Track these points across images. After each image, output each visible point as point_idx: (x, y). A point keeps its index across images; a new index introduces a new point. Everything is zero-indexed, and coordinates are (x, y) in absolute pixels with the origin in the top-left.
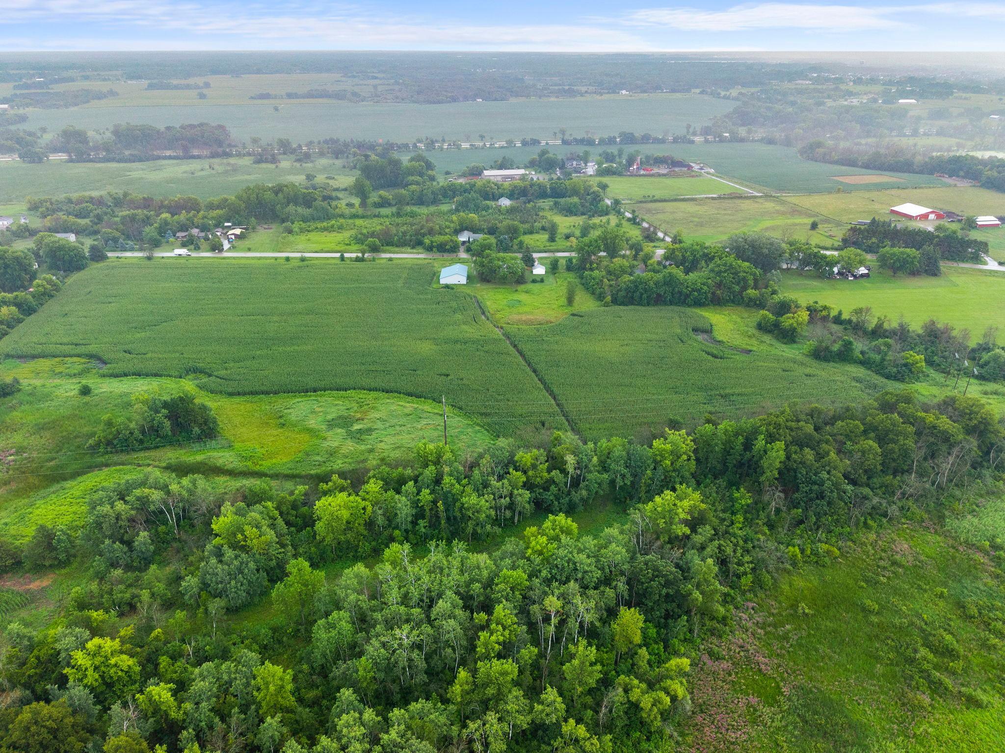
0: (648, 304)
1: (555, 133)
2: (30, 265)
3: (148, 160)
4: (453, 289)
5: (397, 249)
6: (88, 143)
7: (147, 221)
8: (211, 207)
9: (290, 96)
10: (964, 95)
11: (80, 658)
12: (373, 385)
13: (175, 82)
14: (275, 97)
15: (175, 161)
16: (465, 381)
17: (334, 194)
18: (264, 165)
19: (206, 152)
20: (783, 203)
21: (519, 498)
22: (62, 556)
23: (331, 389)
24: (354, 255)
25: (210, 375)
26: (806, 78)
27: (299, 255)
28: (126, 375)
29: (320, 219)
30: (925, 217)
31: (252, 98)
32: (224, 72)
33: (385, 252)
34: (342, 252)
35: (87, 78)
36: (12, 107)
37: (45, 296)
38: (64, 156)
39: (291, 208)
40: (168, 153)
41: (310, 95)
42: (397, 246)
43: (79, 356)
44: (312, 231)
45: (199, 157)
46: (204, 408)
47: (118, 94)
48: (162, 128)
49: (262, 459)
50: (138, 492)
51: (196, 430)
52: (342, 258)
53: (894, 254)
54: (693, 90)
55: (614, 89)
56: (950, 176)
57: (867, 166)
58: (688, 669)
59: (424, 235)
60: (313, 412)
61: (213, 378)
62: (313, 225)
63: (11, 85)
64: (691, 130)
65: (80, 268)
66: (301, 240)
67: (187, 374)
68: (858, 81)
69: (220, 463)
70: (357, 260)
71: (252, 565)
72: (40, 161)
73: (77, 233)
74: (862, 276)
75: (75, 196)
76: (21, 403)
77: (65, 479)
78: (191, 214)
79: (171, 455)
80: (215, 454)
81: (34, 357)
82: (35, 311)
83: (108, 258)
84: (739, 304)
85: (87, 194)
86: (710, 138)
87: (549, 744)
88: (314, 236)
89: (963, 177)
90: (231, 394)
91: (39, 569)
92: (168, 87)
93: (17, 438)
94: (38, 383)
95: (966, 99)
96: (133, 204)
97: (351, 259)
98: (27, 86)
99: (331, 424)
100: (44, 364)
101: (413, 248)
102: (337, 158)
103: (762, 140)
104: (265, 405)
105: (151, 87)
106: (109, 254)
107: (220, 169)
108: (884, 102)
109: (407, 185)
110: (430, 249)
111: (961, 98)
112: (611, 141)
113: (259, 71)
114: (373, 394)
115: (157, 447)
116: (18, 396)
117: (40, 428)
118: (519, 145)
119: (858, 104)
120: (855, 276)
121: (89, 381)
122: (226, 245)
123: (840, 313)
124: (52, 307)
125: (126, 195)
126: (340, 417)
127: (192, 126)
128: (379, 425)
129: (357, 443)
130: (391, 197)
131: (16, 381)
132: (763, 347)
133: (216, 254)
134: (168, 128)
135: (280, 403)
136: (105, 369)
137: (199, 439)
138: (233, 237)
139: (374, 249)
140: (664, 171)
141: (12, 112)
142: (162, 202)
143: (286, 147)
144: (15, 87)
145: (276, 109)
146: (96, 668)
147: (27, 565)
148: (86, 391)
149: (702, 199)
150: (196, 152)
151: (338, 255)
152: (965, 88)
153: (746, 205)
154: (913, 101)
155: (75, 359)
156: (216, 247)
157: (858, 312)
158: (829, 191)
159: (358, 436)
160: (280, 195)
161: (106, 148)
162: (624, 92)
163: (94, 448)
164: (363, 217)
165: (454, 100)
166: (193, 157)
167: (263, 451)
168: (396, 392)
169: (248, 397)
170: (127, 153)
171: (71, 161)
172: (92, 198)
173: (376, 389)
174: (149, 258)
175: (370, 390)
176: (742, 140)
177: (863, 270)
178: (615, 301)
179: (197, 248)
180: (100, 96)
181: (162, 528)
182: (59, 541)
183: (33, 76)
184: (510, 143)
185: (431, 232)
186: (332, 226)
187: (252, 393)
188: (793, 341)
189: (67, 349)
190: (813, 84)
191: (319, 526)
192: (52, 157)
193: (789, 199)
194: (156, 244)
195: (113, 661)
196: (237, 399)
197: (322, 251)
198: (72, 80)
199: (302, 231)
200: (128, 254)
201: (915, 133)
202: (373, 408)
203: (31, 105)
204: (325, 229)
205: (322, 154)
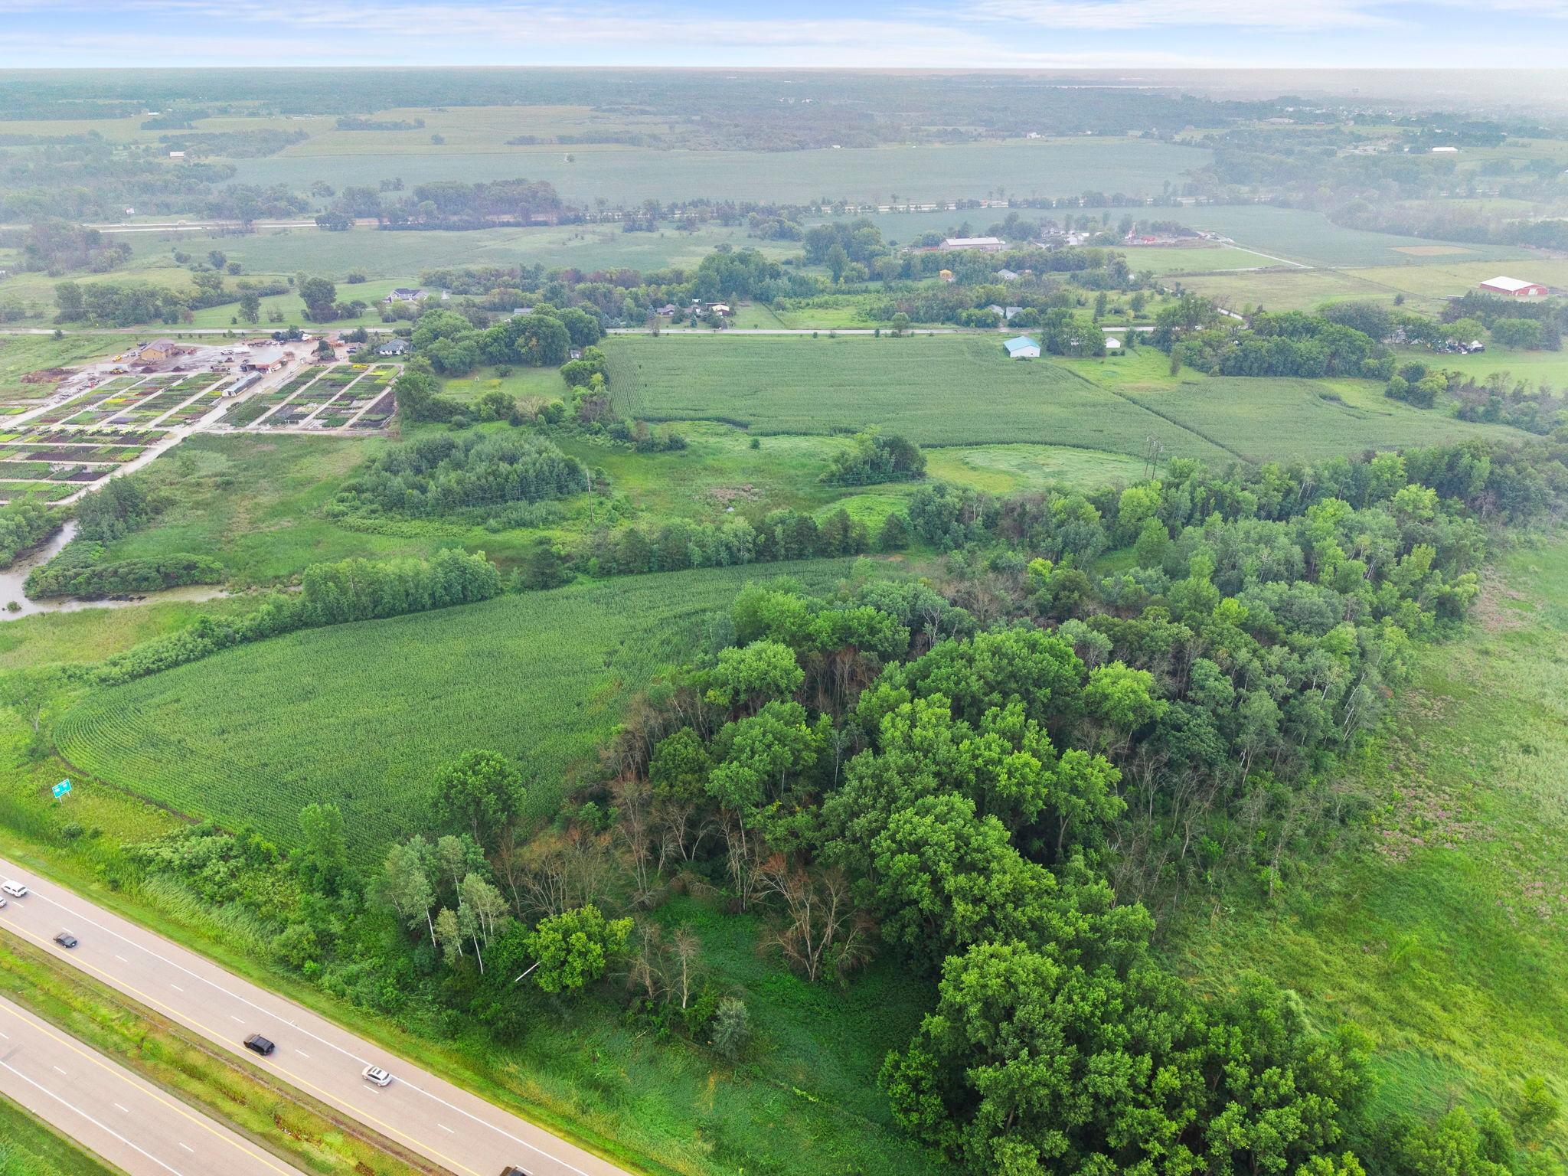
0: (1258, 375)
1: (991, 193)
3: (483, 226)
4: (1034, 361)
5: (925, 325)
10: (1521, 141)
14: (543, 142)
18: (641, 234)
20: (1345, 277)
24: (889, 331)
26: (1281, 114)
28: (775, 433)
30: (1524, 291)
33: (913, 328)
34: (874, 329)
38: (376, 223)
42: (923, 322)
43: (706, 419)
44: (804, 308)
52: (877, 335)
53: (1513, 325)
54: (1130, 133)
55: (1016, 130)
56: (1539, 247)
57: (1425, 235)
60: (993, 460)
62: (802, 301)
64: (1170, 189)
68: (1360, 119)
70: (895, 335)
72: (344, 228)
74: (1476, 350)
83: (607, 334)
84: (1355, 376)
86: (1203, 199)
89: (1555, 248)
91: (891, 549)
95: (1523, 146)
97: (886, 335)
99: (1020, 468)
100: (679, 426)
103: (1272, 202)
106: (606, 330)
108: (1411, 151)
110: (965, 324)
111: (1515, 145)
112: (1073, 203)
115: (880, 482)
118: (953, 208)
119: (1374, 153)
120: (1469, 351)
123: (1473, 381)
132: (1400, 411)
134: (479, 186)
136: (752, 429)
137: (914, 477)
138: (721, 313)
140: (1173, 241)
148: (755, 445)
149: (1243, 273)
151: (872, 332)
152: (1519, 131)
153: (1299, 279)
154: (1453, 149)
155: (706, 422)
157: (1494, 377)
158: (1395, 264)
159: (1057, 476)
162: (1034, 135)
163: (829, 484)
165: (802, 146)
171: (384, 228)
174: (656, 335)
176: (1245, 202)
177: (1476, 344)
178: (1222, 372)
179: (694, 325)
184: (942, 205)
185: (961, 305)
186: (827, 303)
188: (1430, 406)
190: (1296, 123)
192: (361, 223)
193: (1350, 273)
199: (794, 308)
201: (1471, 195)
203: (212, 151)
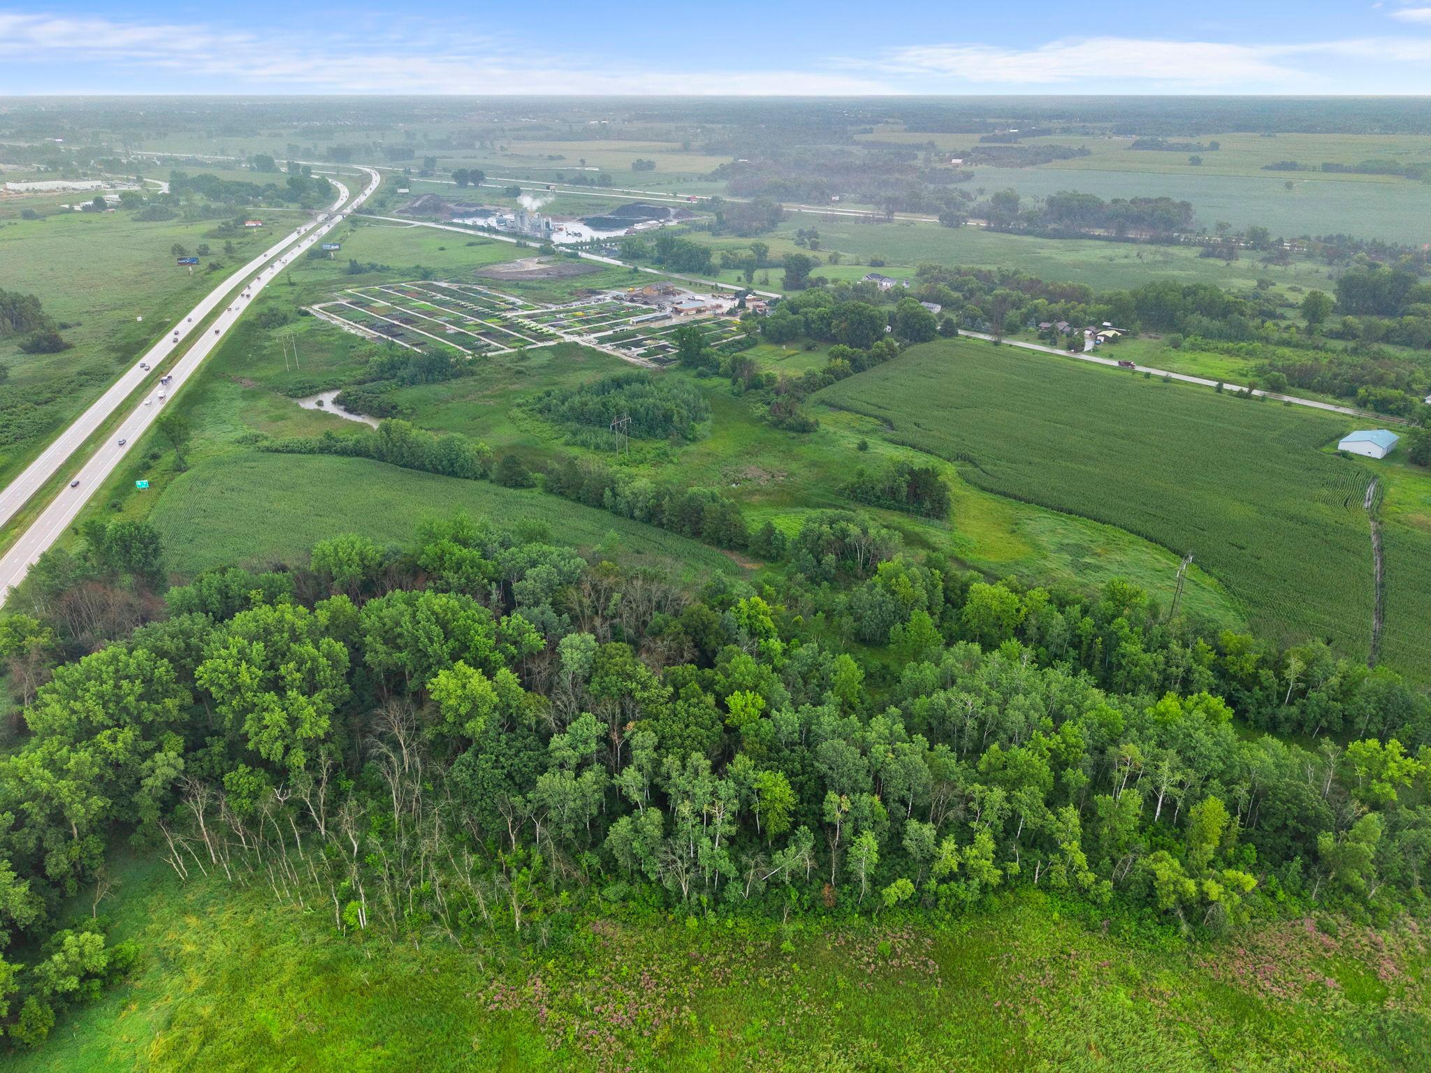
2: (882, 327)
3: (1071, 237)
4: (1351, 459)
5: (1310, 394)
6: (1016, 210)
7: (1017, 305)
8: (1099, 300)
9: (1327, 168)
11: (742, 603)
12: (1139, 528)
13: (1173, 140)
14: (1302, 168)
15: (1103, 243)
16: (1261, 562)
17: (1279, 311)
18: (1212, 261)
19: (1146, 236)
21: (1196, 675)
22: (774, 552)
23: (1089, 517)
24: (1236, 388)
25: (976, 466)
27: (1163, 374)
28: (903, 444)
29: (1229, 338)
31: (1267, 168)
32: (1252, 129)
33: (1289, 394)
34: (1221, 382)
35: (1066, 131)
36: (965, 163)
37: (881, 358)
38: (983, 224)
39: (1195, 318)
40: (1098, 232)
41: (1363, 169)
42: (1314, 391)
43: (876, 417)
44: (1208, 350)
45: (1133, 241)
46: (944, 487)
47: (1089, 153)
48: (1107, 200)
49: (971, 551)
50: (843, 524)
51: (927, 504)
52: (1219, 389)
58: (1248, 889)
59: (1363, 383)
60: (1053, 531)
61: (976, 470)
62: (1213, 343)
63: (977, 137)
65: (924, 340)
66: (1183, 359)
67: (956, 459)
69: (932, 540)
70: (1240, 395)
71: (891, 606)
72: (957, 226)
73: (945, 305)
75: (964, 267)
76: (811, 441)
77: (808, 506)
78: (1069, 305)
79: (896, 518)
80: (932, 531)
81: (841, 408)
82: (864, 370)
83: (957, 335)
85: (977, 267)
87: (1046, 854)
88: (1205, 358)
90: (984, 489)
91: (757, 556)
92: (1159, 147)
93: (794, 466)
94: (832, 429)
96: (1018, 285)
97: (1231, 392)
98: (995, 139)
99: (1062, 548)
100: (846, 416)
101: (1339, 397)
102: (1330, 264)
104: (1009, 509)
105: (1137, 145)
106: (961, 332)
107: (1148, 257)
109: (1402, 315)
110: (1362, 404)
113: (1310, 129)
114: (1133, 537)
115: (889, 508)
116: (813, 436)
117: (814, 464)
121: (870, 441)
122: (1089, 345)
124: (880, 370)
125: (1015, 273)
126: (1077, 545)
127: (1148, 201)
128: (1115, 568)
129: (1076, 574)
130: (1362, 327)
131: (817, 423)
133: (1071, 354)
134: (1115, 201)
135: (1025, 512)
136: (890, 434)
137: (928, 515)
138: (1102, 339)
139: (1276, 387)
141: (963, 168)
142: (1047, 285)
143: (1258, 240)
144: (983, 140)
145: (1289, 186)
146: (749, 617)
147: (751, 549)
148: (863, 447)
150: (1131, 235)
151: (1214, 384)
155: (872, 419)
156: (1077, 346)
159: (1082, 569)
160: (1189, 299)
161: (1030, 218)
163: (840, 493)
164: (1297, 346)
166: (1127, 240)
167: (978, 545)
168: (1161, 544)
169: (997, 497)
170: (1051, 226)
171: (988, 229)
172: (980, 271)
173: (1139, 534)
174: (996, 344)
175: (1131, 532)
179: (1054, 344)
180: (1066, 154)
181: (850, 562)
182: (776, 538)
183: (1009, 126)
185: (1379, 381)
186: (1239, 350)
187: (1005, 494)
189: (869, 408)
191: (968, 608)
192: (972, 223)
194: (1012, 330)
195: (761, 617)
196: (987, 495)
197: (1201, 376)
198: (1047, 132)
199: (1194, 348)
200: (982, 336)
202: (1120, 549)
203: (986, 160)
204: (1228, 352)
205: (1309, 256)
